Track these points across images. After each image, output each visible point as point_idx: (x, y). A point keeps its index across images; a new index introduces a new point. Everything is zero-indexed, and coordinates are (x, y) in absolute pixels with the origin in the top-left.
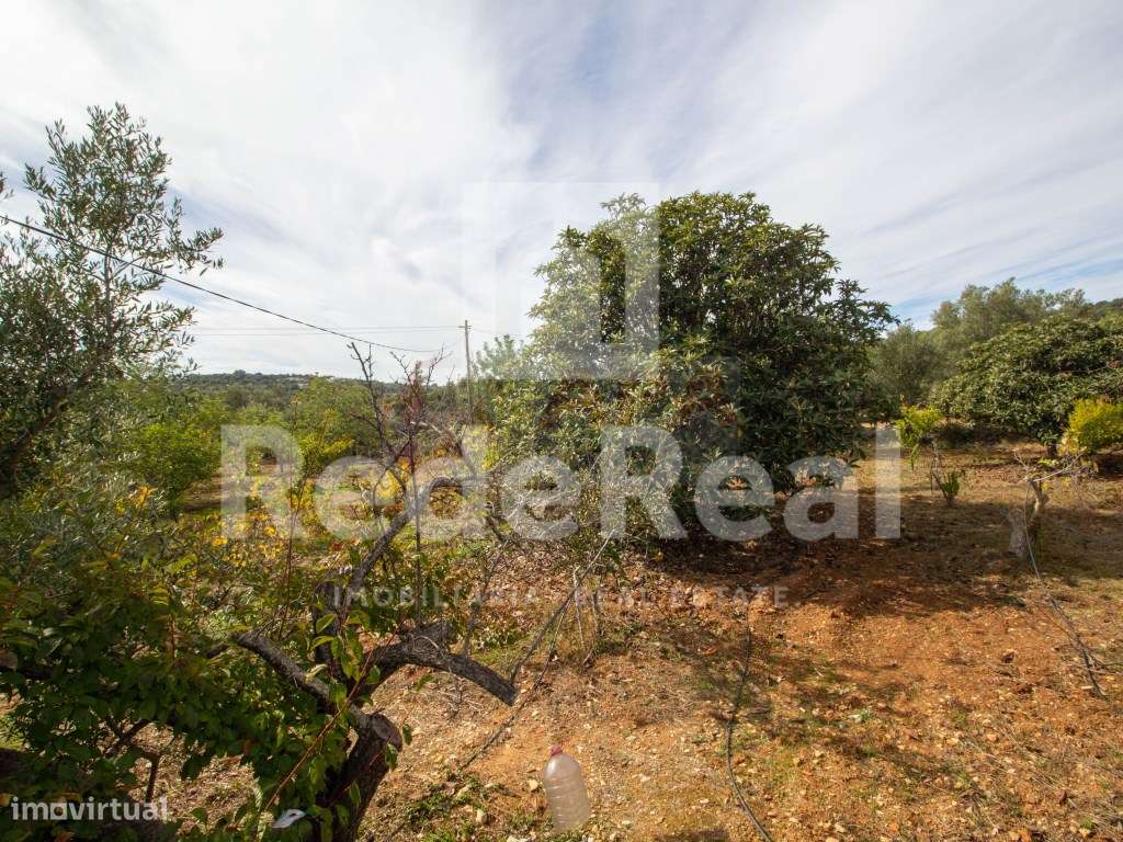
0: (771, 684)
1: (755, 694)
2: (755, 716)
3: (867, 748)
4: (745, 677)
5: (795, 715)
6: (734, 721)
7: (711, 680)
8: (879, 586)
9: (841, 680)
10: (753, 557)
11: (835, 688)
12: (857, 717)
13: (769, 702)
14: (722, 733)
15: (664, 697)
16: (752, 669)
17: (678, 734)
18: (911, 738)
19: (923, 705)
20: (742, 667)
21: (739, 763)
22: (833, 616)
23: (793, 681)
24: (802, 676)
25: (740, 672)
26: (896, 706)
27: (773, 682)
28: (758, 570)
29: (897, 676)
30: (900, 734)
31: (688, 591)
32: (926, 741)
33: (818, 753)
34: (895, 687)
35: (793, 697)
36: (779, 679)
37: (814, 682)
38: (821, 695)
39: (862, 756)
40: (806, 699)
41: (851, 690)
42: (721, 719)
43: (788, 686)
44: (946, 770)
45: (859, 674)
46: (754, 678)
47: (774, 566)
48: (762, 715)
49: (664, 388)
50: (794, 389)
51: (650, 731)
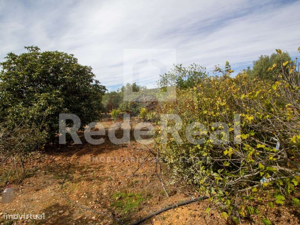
0: (74, 173)
1: (70, 176)
2: (69, 180)
3: (93, 179)
4: (68, 173)
5: (79, 177)
6: (64, 182)
7: (59, 176)
8: (102, 148)
9: (90, 168)
10: (74, 147)
11: (89, 169)
12: (92, 174)
13: (73, 176)
14: (60, 186)
15: (45, 183)
16: (70, 171)
17: (48, 190)
18: (102, 174)
19: (106, 168)
20: (67, 171)
21: (64, 190)
22: (91, 156)
23: (79, 171)
24: (81, 169)
25: (67, 173)
26: (101, 169)
27: (75, 172)
28: (75, 149)
29: (102, 164)
30: (100, 175)
31: (54, 157)
32: (105, 174)
33: (82, 182)
34: (101, 167)
35: (79, 174)
36: (76, 171)
37: (84, 170)
38: (85, 172)
39: (91, 180)
40: (82, 174)
41: (92, 169)
42: (60, 183)
43: (78, 172)
44: (107, 178)
45: (94, 166)
46: (70, 173)
47: (79, 148)
48: (71, 180)
49: (46, 104)
50: (83, 105)
51: (41, 191)
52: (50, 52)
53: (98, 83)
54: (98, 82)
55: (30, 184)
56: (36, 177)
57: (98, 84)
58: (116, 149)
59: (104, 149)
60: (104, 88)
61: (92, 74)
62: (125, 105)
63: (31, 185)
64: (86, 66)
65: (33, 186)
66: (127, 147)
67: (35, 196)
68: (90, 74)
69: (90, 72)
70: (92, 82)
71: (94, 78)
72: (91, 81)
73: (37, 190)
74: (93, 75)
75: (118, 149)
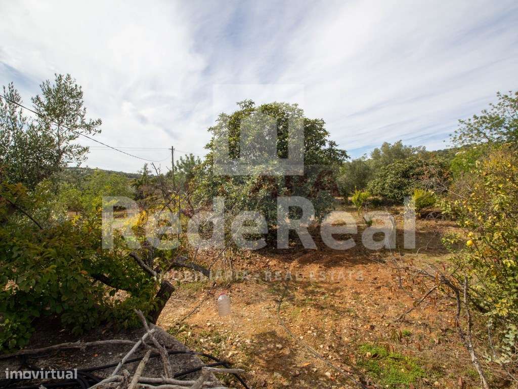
0: (295, 290)
1: (290, 293)
2: (289, 300)
3: (324, 306)
4: (286, 288)
5: (303, 299)
6: (281, 301)
7: (274, 289)
8: (337, 257)
9: (320, 287)
10: (294, 248)
11: (318, 289)
12: (323, 298)
13: (294, 295)
14: (277, 306)
15: (257, 295)
16: (289, 285)
17: (261, 307)
18: (340, 303)
19: (345, 293)
20: (286, 285)
21: (282, 313)
22: (320, 267)
23: (303, 288)
24: (306, 287)
25: (285, 287)
26: (337, 294)
27: (296, 289)
28: (295, 252)
29: (339, 285)
30: (336, 302)
31: (268, 260)
32: (344, 303)
33: (308, 309)
34: (337, 289)
35: (302, 293)
36: (298, 288)
37: (310, 288)
38: (312, 292)
39: (322, 308)
40: (307, 294)
41: (323, 290)
42: (277, 301)
43: (301, 290)
44: (348, 311)
45: (326, 285)
46: (290, 288)
47: (301, 251)
48: (291, 299)
49: (260, 181)
50: (310, 183)
51: (252, 306)
52: (267, 106)
53: (334, 146)
54: (334, 144)
55: (239, 292)
56: (246, 283)
57: (333, 148)
58: (363, 263)
59: (341, 259)
60: (344, 153)
61: (325, 131)
62: (380, 184)
63: (240, 294)
64: (316, 120)
65: (243, 296)
66: (384, 262)
67: (245, 311)
68: (322, 132)
69: (320, 129)
70: (324, 145)
71: (326, 137)
72: (323, 143)
73: (248, 304)
74: (326, 133)
75: (366, 264)
